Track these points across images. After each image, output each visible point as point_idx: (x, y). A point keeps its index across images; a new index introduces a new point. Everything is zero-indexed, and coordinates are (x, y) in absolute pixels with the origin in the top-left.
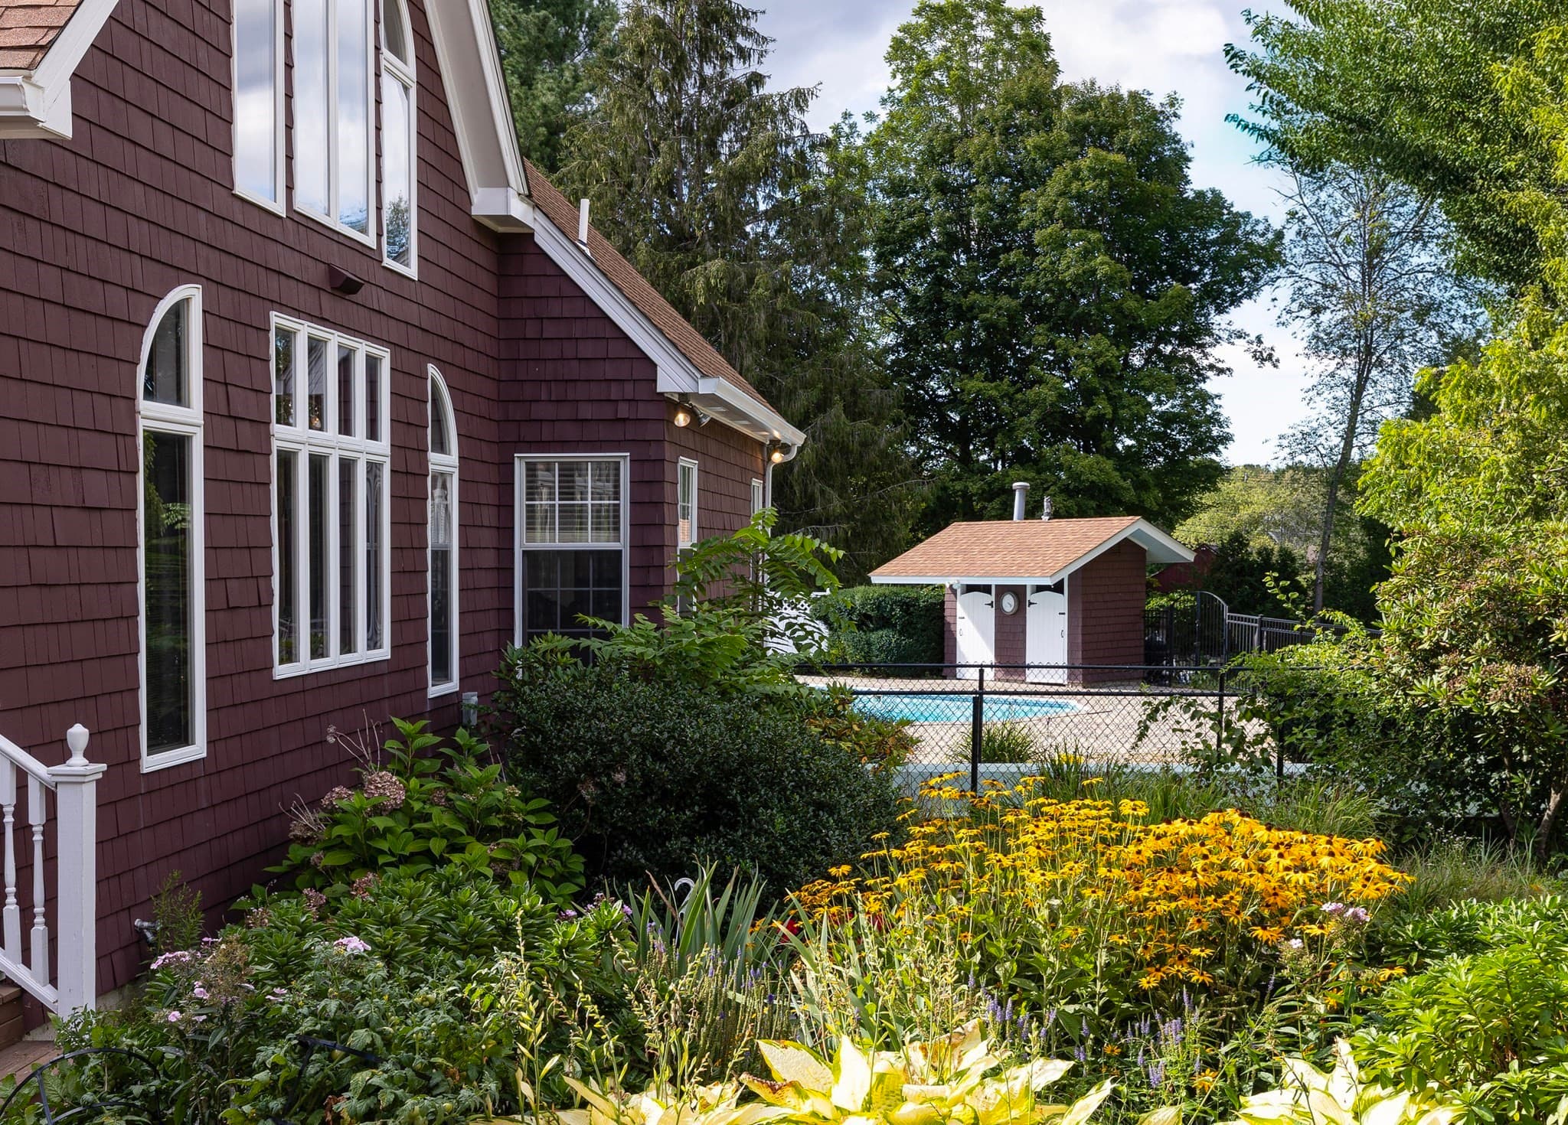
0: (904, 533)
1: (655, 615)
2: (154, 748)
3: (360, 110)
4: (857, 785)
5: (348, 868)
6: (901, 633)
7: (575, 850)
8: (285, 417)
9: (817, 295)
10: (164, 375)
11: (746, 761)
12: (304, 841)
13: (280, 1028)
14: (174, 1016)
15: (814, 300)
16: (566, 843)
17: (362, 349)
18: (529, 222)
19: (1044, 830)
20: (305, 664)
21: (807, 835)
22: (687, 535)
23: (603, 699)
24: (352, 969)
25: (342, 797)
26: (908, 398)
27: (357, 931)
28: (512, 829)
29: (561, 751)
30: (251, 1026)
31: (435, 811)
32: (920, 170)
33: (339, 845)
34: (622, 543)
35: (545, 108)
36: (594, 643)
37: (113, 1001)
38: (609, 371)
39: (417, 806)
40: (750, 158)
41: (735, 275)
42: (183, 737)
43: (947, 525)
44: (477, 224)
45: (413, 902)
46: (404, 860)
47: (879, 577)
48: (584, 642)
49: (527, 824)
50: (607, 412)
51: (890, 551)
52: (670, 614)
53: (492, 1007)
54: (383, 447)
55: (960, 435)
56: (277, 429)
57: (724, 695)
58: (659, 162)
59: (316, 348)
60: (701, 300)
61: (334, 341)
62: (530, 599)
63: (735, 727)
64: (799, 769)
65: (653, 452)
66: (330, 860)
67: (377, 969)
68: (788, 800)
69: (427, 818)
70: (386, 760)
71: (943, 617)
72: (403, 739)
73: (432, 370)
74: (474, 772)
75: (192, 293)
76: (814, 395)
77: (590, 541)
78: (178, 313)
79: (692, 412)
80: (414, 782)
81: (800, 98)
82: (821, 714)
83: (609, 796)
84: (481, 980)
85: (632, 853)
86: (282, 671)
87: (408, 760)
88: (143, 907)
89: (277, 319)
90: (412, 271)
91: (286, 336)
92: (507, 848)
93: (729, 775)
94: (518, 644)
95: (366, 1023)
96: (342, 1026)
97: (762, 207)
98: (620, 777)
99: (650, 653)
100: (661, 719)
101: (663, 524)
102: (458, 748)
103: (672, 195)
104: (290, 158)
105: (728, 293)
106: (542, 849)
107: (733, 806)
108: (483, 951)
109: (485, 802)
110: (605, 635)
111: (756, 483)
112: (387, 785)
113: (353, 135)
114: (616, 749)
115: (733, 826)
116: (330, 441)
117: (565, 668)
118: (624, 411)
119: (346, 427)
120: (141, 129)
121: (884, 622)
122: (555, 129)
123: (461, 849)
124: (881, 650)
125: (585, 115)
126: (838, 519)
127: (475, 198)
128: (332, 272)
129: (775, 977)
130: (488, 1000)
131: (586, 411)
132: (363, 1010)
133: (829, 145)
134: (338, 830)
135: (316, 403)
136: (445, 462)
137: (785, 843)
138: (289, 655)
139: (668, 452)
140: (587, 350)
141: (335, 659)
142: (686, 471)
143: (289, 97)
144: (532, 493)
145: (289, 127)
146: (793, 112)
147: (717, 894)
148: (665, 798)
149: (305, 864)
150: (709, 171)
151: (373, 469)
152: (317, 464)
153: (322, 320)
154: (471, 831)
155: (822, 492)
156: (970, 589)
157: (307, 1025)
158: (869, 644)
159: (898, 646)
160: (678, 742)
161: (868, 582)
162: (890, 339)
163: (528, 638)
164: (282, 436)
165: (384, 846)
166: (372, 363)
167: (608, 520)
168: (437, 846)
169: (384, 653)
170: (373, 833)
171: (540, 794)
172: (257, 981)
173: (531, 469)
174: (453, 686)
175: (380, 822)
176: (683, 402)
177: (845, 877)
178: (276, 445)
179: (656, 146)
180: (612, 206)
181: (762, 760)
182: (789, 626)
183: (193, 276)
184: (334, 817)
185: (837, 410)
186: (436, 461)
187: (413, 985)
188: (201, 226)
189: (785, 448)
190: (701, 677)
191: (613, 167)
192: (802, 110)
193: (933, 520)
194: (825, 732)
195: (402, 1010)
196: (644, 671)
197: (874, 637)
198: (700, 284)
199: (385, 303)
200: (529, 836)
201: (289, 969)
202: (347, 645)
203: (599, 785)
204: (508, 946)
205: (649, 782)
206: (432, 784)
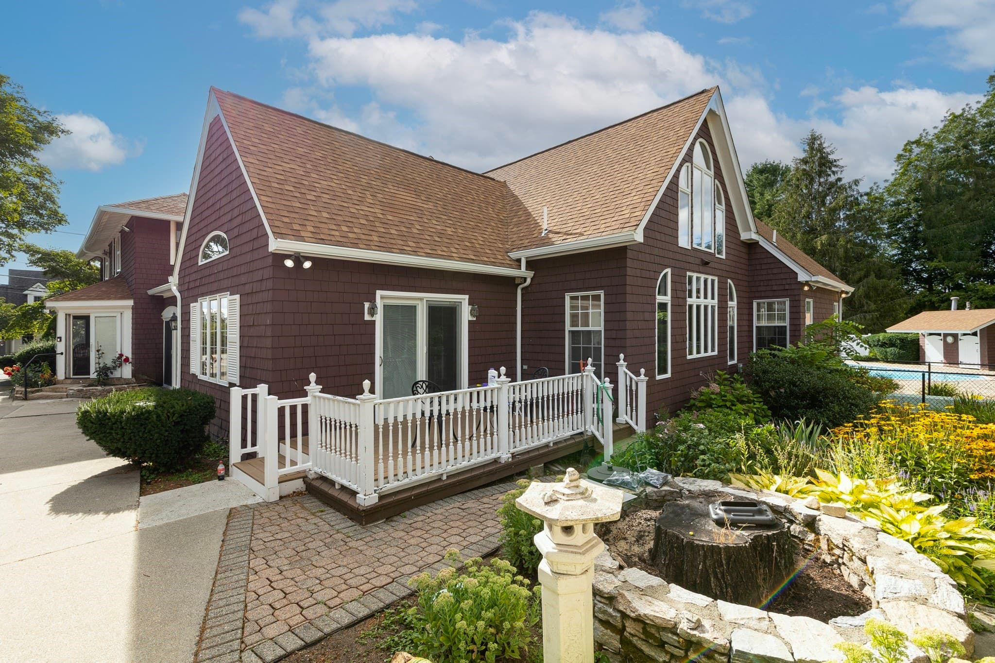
0: (902, 315)
1: (796, 345)
2: (659, 374)
3: (710, 209)
4: (867, 399)
5: (705, 407)
6: (900, 349)
7: (769, 409)
8: (690, 296)
9: (865, 242)
10: (662, 290)
11: (825, 389)
12: (694, 399)
13: (684, 442)
14: (661, 436)
15: (864, 244)
16: (765, 407)
17: (710, 278)
18: (757, 239)
19: (927, 421)
20: (695, 356)
21: (847, 413)
22: (809, 320)
23: (777, 369)
24: (700, 431)
25: (703, 389)
26: (903, 270)
27: (703, 423)
28: (749, 402)
29: (765, 382)
30: (678, 440)
31: (728, 395)
32: (906, 196)
33: (702, 401)
34: (787, 323)
35: (768, 200)
36: (776, 352)
37: (649, 431)
38: (782, 276)
39: (723, 393)
40: (837, 204)
41: (832, 239)
42: (665, 372)
43: (921, 312)
44: (742, 242)
45: (717, 418)
46: (719, 407)
47: (889, 330)
48: (773, 352)
49: (754, 401)
50: (782, 287)
51: (896, 321)
52: (800, 344)
53: (735, 446)
54: (716, 301)
55: (929, 281)
56: (688, 299)
57: (819, 368)
58: (804, 211)
59: (698, 279)
60: (819, 248)
61: (703, 277)
62: (758, 339)
63: (821, 379)
64: (844, 393)
65: (797, 298)
66: (700, 404)
67: (706, 432)
68: (840, 401)
69: (725, 396)
70: (715, 381)
71: (919, 344)
72: (720, 376)
73: (729, 281)
74: (739, 385)
75: (669, 270)
76: (863, 273)
77: (777, 323)
78: (665, 275)
79: (809, 286)
80: (722, 387)
81: (856, 182)
82: (856, 376)
83: (779, 395)
84: (732, 439)
85: (785, 411)
86: (689, 357)
87: (721, 381)
88: (656, 410)
89: (688, 273)
90: (724, 257)
91: (690, 278)
92: (748, 407)
93: (819, 393)
94: (754, 352)
95: (703, 444)
96: (697, 444)
97: (842, 217)
98: (782, 390)
99: (794, 356)
100: (796, 375)
101: (800, 318)
102: (734, 379)
103: (809, 218)
104: (692, 221)
105: (829, 245)
106: (759, 408)
107: (820, 401)
108: (733, 432)
109: (742, 394)
110: (779, 350)
111: (836, 304)
112: (715, 387)
113: (708, 215)
114: (781, 382)
115: (821, 408)
116: (702, 301)
117: (768, 358)
118: (787, 287)
119: (706, 297)
120: (658, 236)
121: (892, 345)
122: (770, 206)
123: (735, 405)
124: (891, 354)
125: (780, 200)
126: (874, 311)
127: (741, 235)
128: (702, 260)
129: (824, 452)
130: (734, 444)
131: (775, 288)
132: (703, 441)
133: (867, 194)
134: (702, 397)
135: (698, 291)
136: (733, 304)
137: (839, 414)
138: (691, 353)
139: (802, 298)
140: (775, 271)
141: (702, 354)
142: (809, 303)
143: (692, 207)
144: (758, 310)
145: (692, 214)
146: (854, 187)
147: (807, 426)
148: (797, 397)
149: (694, 405)
150: (822, 209)
151: (713, 307)
152: (698, 307)
153: (700, 272)
154: (738, 401)
155: (867, 303)
156: (931, 334)
157: (689, 442)
158: (886, 352)
159: (899, 353)
160: (801, 382)
161: (885, 332)
162: (895, 252)
163: (757, 349)
164: (689, 301)
165: (714, 402)
166: (713, 281)
167: (782, 318)
168: (728, 404)
169: (716, 353)
170: (711, 399)
171: (758, 393)
172: (679, 431)
173: (758, 304)
174: (735, 362)
175: (713, 396)
176: (807, 283)
177: (850, 427)
178: (688, 303)
179: (803, 205)
180: (789, 224)
181: (831, 389)
182: (844, 349)
183: (667, 266)
184: (702, 394)
185: (872, 277)
186: (730, 303)
187: (716, 437)
188: (671, 255)
189: (847, 293)
190: (811, 363)
191: (789, 213)
192: (857, 186)
193: (914, 311)
194: (857, 382)
195: (712, 443)
196: (793, 362)
197: (888, 350)
198: (819, 243)
199: (716, 265)
200: (755, 404)
201: (686, 429)
202: (706, 350)
203: (776, 392)
204: (740, 431)
205: (792, 393)
206: (727, 388)
